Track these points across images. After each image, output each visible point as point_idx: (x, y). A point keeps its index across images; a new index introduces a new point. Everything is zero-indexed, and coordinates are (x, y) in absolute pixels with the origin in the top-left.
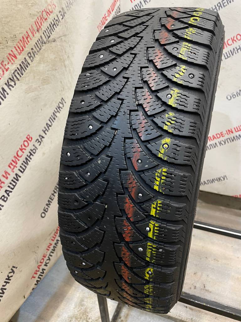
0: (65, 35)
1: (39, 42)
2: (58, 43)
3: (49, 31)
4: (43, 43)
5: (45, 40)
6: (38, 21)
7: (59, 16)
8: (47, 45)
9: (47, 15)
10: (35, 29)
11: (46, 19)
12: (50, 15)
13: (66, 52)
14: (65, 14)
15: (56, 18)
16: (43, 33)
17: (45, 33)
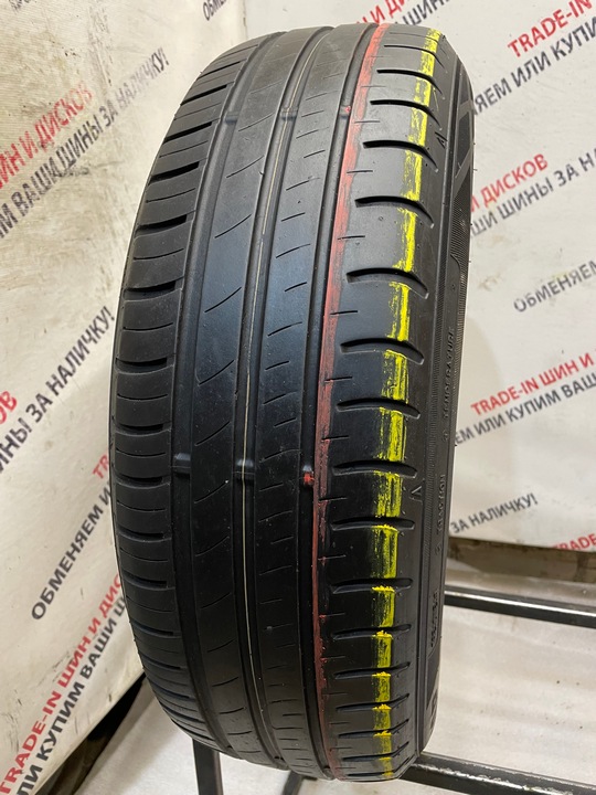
0: (114, 163)
1: (46, 171)
2: (96, 178)
3: (71, 148)
4: (55, 175)
5: (61, 168)
6: (43, 123)
7: (100, 117)
8: (65, 180)
9: (68, 114)
10: (37, 140)
11: (66, 122)
12: (75, 114)
13: (115, 201)
14: (115, 116)
15: (93, 123)
16: (58, 153)
17: (61, 153)
